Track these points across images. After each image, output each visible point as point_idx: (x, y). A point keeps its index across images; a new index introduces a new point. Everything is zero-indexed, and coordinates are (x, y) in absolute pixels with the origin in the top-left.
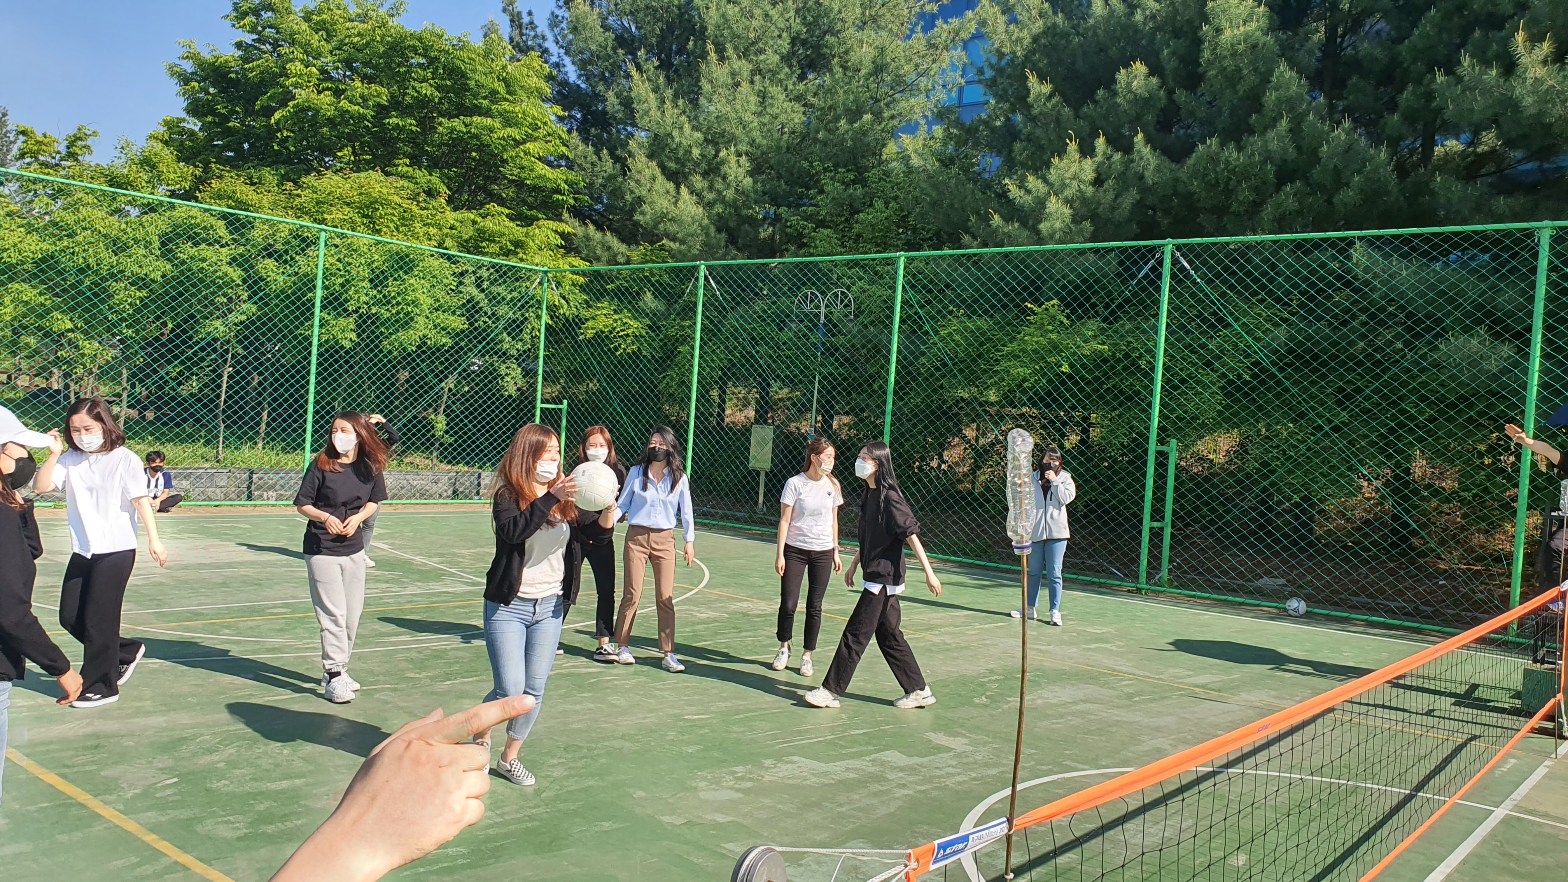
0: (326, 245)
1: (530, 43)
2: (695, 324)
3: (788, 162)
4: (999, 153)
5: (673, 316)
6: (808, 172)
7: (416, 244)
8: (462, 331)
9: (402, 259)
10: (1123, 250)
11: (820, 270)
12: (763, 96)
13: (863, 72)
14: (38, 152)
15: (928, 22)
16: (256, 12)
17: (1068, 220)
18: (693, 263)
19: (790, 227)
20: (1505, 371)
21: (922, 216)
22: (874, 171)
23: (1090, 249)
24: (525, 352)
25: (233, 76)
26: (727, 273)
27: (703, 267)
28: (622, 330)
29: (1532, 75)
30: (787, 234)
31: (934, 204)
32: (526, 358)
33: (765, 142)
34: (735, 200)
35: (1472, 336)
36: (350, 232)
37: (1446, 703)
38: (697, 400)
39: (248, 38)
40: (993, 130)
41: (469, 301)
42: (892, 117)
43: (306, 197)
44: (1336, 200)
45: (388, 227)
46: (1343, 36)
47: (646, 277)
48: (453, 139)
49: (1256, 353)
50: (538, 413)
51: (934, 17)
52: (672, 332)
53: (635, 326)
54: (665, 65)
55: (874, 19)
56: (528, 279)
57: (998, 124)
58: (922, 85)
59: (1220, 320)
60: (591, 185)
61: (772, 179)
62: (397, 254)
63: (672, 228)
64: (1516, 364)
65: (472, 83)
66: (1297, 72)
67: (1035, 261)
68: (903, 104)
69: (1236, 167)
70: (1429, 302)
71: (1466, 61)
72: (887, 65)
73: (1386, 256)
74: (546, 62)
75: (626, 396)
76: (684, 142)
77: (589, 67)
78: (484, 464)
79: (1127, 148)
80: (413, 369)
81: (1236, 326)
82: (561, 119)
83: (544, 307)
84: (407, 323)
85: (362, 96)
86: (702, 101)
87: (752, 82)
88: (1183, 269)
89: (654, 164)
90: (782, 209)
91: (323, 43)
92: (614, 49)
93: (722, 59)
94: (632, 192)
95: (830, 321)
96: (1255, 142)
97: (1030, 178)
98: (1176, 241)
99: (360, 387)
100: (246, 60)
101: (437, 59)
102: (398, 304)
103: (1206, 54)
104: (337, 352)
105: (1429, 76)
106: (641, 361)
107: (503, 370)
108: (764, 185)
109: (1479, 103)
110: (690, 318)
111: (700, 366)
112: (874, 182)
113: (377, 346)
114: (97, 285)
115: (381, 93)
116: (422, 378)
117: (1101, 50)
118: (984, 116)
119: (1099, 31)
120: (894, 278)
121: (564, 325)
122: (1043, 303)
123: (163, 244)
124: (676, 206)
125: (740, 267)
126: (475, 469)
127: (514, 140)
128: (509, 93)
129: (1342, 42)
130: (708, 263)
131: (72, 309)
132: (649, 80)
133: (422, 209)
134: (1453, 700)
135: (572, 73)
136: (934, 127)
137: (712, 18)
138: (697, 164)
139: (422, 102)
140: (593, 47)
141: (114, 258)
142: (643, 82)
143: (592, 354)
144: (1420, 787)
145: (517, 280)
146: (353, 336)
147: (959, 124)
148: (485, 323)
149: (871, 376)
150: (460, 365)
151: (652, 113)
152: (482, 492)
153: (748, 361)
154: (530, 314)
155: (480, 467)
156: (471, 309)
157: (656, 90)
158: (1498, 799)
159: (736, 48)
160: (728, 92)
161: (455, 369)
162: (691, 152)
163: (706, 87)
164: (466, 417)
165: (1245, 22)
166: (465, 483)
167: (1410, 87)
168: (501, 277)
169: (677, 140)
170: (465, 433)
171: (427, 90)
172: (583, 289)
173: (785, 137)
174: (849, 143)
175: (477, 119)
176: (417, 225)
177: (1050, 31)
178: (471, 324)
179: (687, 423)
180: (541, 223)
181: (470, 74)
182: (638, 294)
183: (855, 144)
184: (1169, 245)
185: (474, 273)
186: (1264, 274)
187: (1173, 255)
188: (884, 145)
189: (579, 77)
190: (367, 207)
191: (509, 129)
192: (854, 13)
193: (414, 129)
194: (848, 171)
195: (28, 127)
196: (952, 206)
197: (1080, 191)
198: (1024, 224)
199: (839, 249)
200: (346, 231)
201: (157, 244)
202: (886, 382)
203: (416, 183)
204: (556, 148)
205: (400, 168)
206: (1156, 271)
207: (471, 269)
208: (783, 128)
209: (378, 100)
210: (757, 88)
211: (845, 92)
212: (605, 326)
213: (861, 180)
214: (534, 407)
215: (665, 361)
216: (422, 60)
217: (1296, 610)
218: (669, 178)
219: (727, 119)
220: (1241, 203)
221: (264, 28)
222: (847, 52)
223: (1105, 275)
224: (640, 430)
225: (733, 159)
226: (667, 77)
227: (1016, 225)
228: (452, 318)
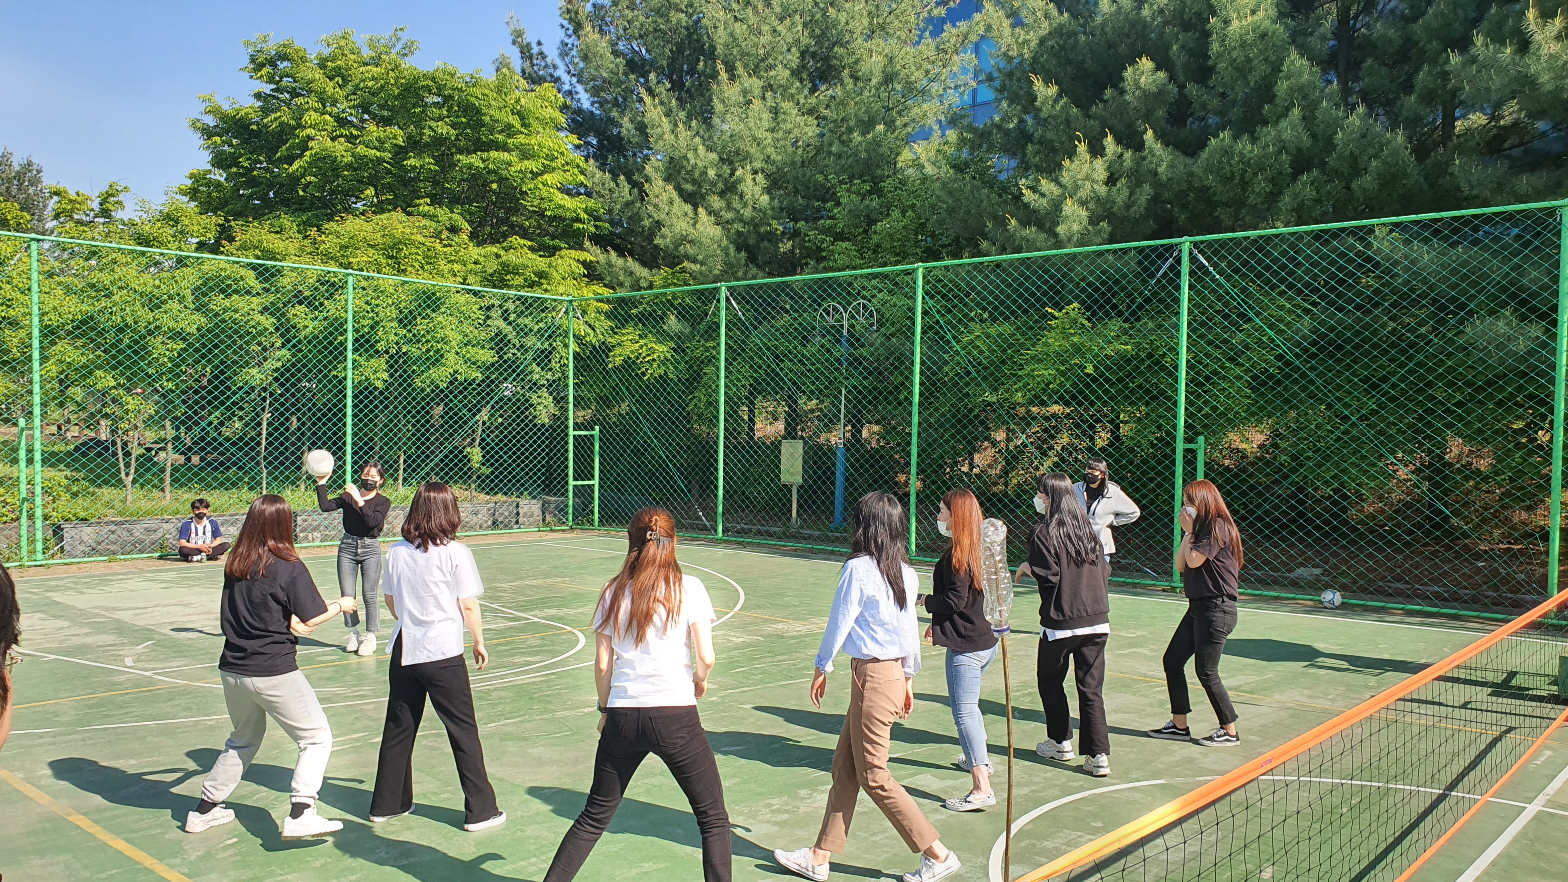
0: (354, 289)
1: (541, 73)
2: (718, 345)
3: (804, 176)
4: (1014, 155)
5: (697, 338)
6: (823, 186)
7: (442, 282)
8: (493, 365)
9: (429, 298)
10: (1141, 250)
11: (839, 285)
12: (775, 111)
13: (874, 81)
14: (72, 210)
15: (936, 26)
16: (272, 63)
17: (1085, 221)
18: (714, 285)
19: (809, 241)
20: (1531, 353)
21: (941, 222)
22: (889, 180)
23: (1108, 251)
24: (554, 381)
25: (254, 127)
26: (748, 293)
27: (723, 288)
28: (648, 355)
29: (1546, 51)
30: (806, 248)
31: (951, 211)
32: (556, 389)
33: (780, 158)
34: (753, 219)
35: (1497, 318)
36: (375, 275)
37: (1481, 695)
38: (726, 420)
39: (267, 88)
40: (1007, 133)
41: (497, 335)
42: (905, 125)
43: (329, 243)
44: (1353, 186)
45: (413, 266)
46: (1356, 17)
47: (669, 301)
48: (473, 175)
49: (1278, 346)
50: (571, 440)
51: (943, 21)
52: (698, 353)
53: (662, 350)
54: (677, 86)
55: (882, 27)
56: (554, 309)
57: (1011, 126)
58: (933, 90)
59: (1242, 315)
60: (610, 211)
61: (789, 194)
62: (424, 293)
63: (690, 249)
64: (1544, 345)
65: (487, 119)
66: (1308, 60)
67: (1053, 265)
68: (916, 110)
69: (1250, 159)
70: (1454, 286)
71: (1479, 41)
72: (897, 74)
73: (1407, 242)
74: (559, 91)
75: (655, 420)
76: (700, 164)
77: (602, 94)
78: (522, 493)
79: (1138, 145)
80: (446, 405)
81: (1258, 321)
82: (578, 147)
83: (571, 336)
84: (437, 360)
85: (378, 140)
86: (716, 121)
87: (764, 98)
88: (1201, 267)
89: (670, 188)
90: (801, 224)
91: (337, 89)
92: (626, 74)
93: (732, 78)
94: (650, 216)
95: (852, 335)
96: (1268, 133)
97: (1043, 182)
98: (1192, 239)
99: (395, 425)
100: (266, 111)
101: (451, 97)
102: (427, 341)
103: (1215, 47)
104: (371, 393)
105: (1444, 55)
106: (668, 385)
107: (534, 399)
108: (781, 202)
109: (1496, 82)
110: (714, 339)
111: (726, 386)
112: (890, 192)
113: (410, 385)
114: (136, 342)
115: (397, 134)
116: (456, 414)
117: (1110, 47)
118: (997, 118)
119: (1107, 29)
120: (914, 290)
121: (591, 352)
122: (1063, 308)
123: (197, 299)
124: (695, 229)
125: (761, 286)
126: (513, 498)
127: (532, 172)
128: (524, 125)
129: (1355, 24)
130: (729, 284)
131: (114, 368)
132: (662, 103)
133: (445, 246)
134: (1490, 690)
135: (585, 100)
136: (947, 132)
137: (721, 37)
138: (714, 184)
139: (439, 141)
140: (605, 75)
141: (151, 315)
142: (655, 106)
143: (621, 380)
144: (1452, 786)
145: (543, 311)
146: (385, 376)
147: (971, 128)
148: (514, 354)
149: (896, 388)
150: (492, 398)
151: (666, 137)
152: (521, 520)
153: (772, 379)
154: (558, 344)
155: (518, 497)
156: (499, 342)
157: (668, 114)
158: (1532, 795)
159: (746, 66)
160: (740, 110)
161: (488, 403)
162: (706, 173)
163: (718, 107)
164: (501, 449)
165: (1253, 12)
166: (505, 512)
167: (1426, 67)
168: (527, 308)
169: (692, 162)
170: (501, 465)
171: (443, 129)
172: (608, 316)
173: (800, 151)
174: (863, 155)
175: (494, 154)
176: (441, 263)
177: (1058, 32)
178: (500, 357)
179: (716, 443)
180: (563, 252)
181: (484, 110)
182: (662, 318)
183: (869, 155)
184: (1186, 243)
185: (501, 306)
186: (1283, 267)
187: (1191, 253)
188: (898, 154)
189: (592, 104)
190: (392, 248)
191: (526, 162)
192: (861, 24)
193: (432, 167)
194: (864, 181)
195: (61, 187)
196: (968, 212)
197: (1094, 191)
198: (1041, 227)
199: (858, 261)
200: (371, 274)
201: (190, 298)
202: (911, 393)
203: (438, 221)
204: (573, 177)
205: (421, 208)
206: (1175, 269)
207: (497, 303)
208: (797, 141)
209: (395, 141)
210: (769, 104)
211: (856, 103)
212: (632, 352)
213: (876, 191)
214: (567, 435)
215: (691, 384)
216: (437, 99)
217: (1331, 602)
218: (686, 201)
219: (741, 137)
220: (1258, 195)
221: (281, 78)
222: (857, 62)
223: (1125, 276)
224: (670, 452)
225: (749, 178)
226: (679, 99)
227: (1034, 229)
228: (482, 352)
